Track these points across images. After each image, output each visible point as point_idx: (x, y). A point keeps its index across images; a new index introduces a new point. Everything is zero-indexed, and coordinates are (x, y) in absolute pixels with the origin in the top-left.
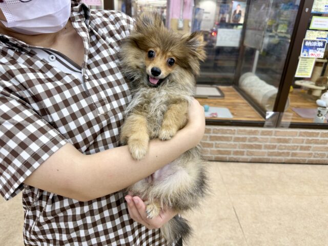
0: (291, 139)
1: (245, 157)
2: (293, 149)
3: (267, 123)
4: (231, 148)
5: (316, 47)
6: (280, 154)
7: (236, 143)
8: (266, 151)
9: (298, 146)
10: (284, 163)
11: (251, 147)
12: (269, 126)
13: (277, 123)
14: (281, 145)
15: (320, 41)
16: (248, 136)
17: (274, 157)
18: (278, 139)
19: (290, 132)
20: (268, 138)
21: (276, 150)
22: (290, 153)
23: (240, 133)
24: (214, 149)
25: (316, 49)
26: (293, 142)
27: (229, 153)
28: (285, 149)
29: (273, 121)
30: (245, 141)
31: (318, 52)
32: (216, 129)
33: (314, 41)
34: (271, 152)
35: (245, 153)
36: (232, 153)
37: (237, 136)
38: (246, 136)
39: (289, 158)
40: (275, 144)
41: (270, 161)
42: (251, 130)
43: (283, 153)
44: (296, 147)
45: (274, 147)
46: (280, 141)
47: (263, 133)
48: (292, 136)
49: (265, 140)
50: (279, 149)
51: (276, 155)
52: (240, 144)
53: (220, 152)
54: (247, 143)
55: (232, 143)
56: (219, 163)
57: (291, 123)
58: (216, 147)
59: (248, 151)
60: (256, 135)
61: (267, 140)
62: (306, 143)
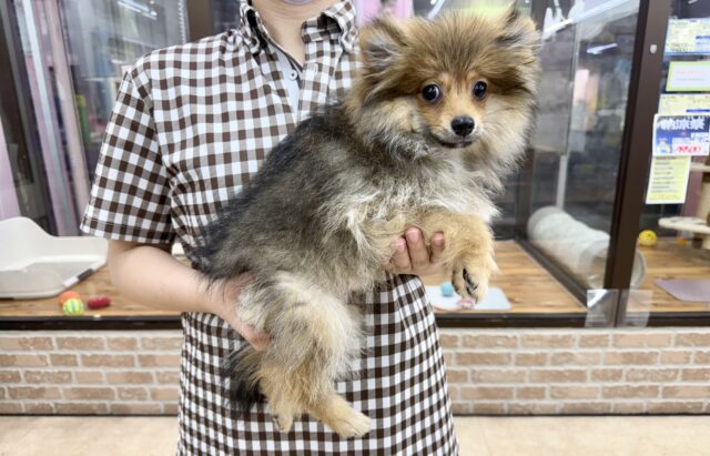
0: (657, 354)
1: (548, 402)
2: (667, 379)
3: (591, 318)
4: (512, 381)
5: (689, 132)
6: (634, 392)
7: (521, 368)
8: (599, 384)
9: (676, 371)
10: (647, 414)
11: (559, 376)
12: (596, 325)
13: (616, 316)
14: (633, 370)
15: (696, 117)
16: (549, 352)
17: (620, 401)
18: (624, 355)
19: (651, 336)
20: (598, 354)
21: (622, 383)
22: (660, 389)
23: (530, 343)
24: (470, 385)
25: (689, 136)
26: (663, 362)
27: (507, 394)
28: (644, 379)
29: (605, 312)
30: (542, 364)
31: (695, 143)
32: (470, 337)
33: (681, 118)
34: (611, 389)
35: (547, 393)
36: (515, 393)
37: (522, 351)
38: (545, 351)
39: (659, 401)
40: (617, 367)
41: (612, 411)
42: (556, 336)
43: (641, 388)
44: (673, 373)
45: (617, 375)
46: (628, 358)
47: (585, 342)
48: (659, 346)
49: (591, 359)
50: (628, 379)
51: (625, 396)
52: (531, 371)
53: (485, 393)
54: (549, 368)
55: (513, 368)
56: (485, 421)
57: (651, 313)
58: (475, 380)
59: (553, 388)
60: (569, 347)
61: (596, 359)
62: (696, 362)
